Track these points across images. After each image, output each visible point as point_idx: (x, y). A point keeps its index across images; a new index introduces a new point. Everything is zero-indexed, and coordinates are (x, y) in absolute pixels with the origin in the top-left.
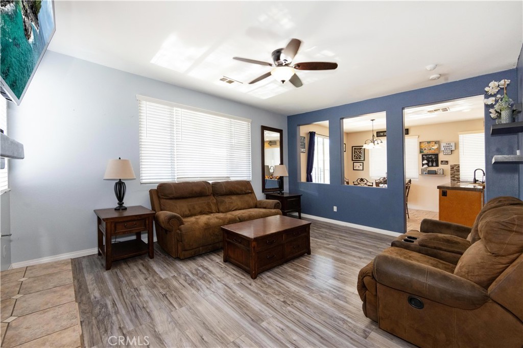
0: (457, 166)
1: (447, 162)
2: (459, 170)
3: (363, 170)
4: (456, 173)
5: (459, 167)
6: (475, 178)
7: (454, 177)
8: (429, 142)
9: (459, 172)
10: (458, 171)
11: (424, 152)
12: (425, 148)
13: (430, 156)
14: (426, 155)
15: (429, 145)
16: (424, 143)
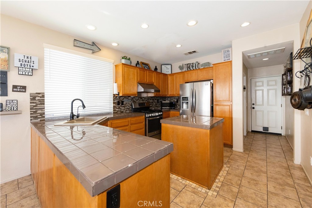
0: (40, 95)
1: (24, 88)
2: (43, 100)
4: (39, 106)
5: (43, 96)
6: (72, 113)
7: (35, 112)
9: (44, 104)
10: (42, 102)
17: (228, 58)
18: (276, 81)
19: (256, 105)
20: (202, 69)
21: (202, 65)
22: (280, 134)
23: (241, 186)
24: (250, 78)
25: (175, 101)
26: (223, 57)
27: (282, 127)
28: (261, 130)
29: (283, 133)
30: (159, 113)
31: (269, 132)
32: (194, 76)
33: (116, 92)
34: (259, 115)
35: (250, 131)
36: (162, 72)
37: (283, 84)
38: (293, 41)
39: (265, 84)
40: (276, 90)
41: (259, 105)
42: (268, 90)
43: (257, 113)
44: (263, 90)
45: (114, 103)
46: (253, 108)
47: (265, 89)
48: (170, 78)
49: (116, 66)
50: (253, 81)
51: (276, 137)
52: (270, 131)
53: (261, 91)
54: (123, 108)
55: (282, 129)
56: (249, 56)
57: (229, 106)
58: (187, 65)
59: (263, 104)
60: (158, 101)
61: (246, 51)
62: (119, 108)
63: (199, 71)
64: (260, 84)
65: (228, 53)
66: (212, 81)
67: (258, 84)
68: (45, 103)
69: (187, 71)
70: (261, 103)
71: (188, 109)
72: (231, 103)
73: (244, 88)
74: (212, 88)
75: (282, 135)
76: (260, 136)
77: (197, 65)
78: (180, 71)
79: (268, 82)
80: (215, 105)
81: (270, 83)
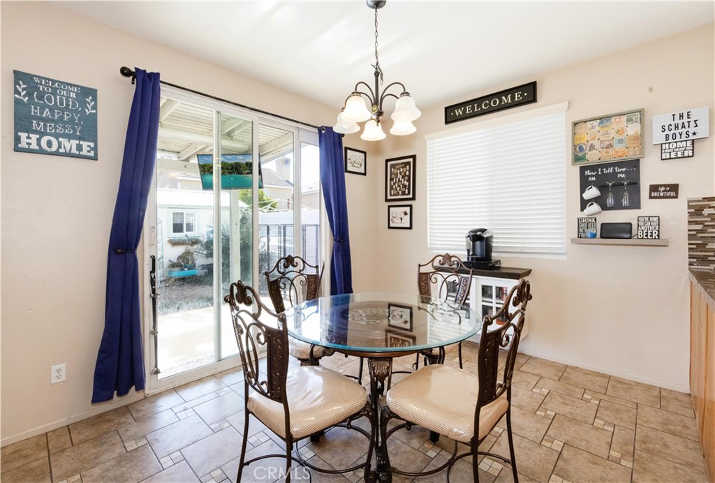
1: (674, 188)
3: (411, 227)
8: (603, 119)
11: (587, 157)
12: (591, 142)
13: (610, 170)
14: (593, 168)
15: (605, 129)
16: (589, 125)
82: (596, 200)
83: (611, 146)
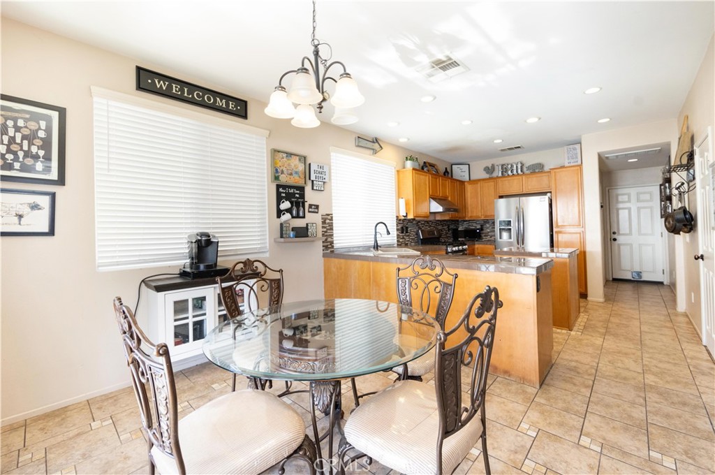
0: (329, 217)
1: (317, 207)
2: (332, 224)
3: (52, 232)
4: (329, 232)
5: (331, 219)
7: (326, 240)
8: (290, 155)
9: (332, 229)
11: (280, 178)
12: (282, 168)
13: (292, 191)
14: (284, 187)
15: (289, 161)
16: (281, 154)
17: (575, 160)
18: (651, 193)
19: (619, 234)
20: (528, 174)
21: (528, 168)
22: (661, 283)
23: (603, 350)
24: (607, 189)
25: (478, 227)
26: (566, 157)
27: (663, 270)
28: (629, 277)
29: (666, 281)
30: (458, 246)
31: (642, 280)
32: (514, 185)
33: (403, 213)
34: (625, 251)
35: (611, 279)
36: (454, 177)
37: (661, 201)
38: (670, 142)
39: (633, 198)
40: (651, 208)
41: (623, 234)
42: (639, 209)
43: (621, 247)
44: (629, 209)
45: (397, 230)
46: (615, 240)
47: (633, 206)
48: (469, 188)
49: (398, 171)
50: (614, 193)
51: (655, 287)
52: (645, 277)
53: (627, 211)
54: (407, 238)
55: (663, 273)
56: (607, 158)
57: (580, 233)
58: (500, 167)
59: (630, 234)
60: (448, 227)
61: (603, 152)
62: (403, 238)
63: (524, 177)
64: (625, 198)
65: (575, 152)
66: (549, 194)
67: (620, 198)
68: (334, 228)
69: (501, 177)
70: (628, 232)
71: (512, 240)
72: (583, 229)
73: (602, 207)
74: (551, 205)
75: (665, 283)
76: (628, 287)
77: (519, 167)
78: (487, 176)
79: (638, 194)
80: (557, 232)
81: (642, 197)
82: (289, 211)
83: (291, 174)
